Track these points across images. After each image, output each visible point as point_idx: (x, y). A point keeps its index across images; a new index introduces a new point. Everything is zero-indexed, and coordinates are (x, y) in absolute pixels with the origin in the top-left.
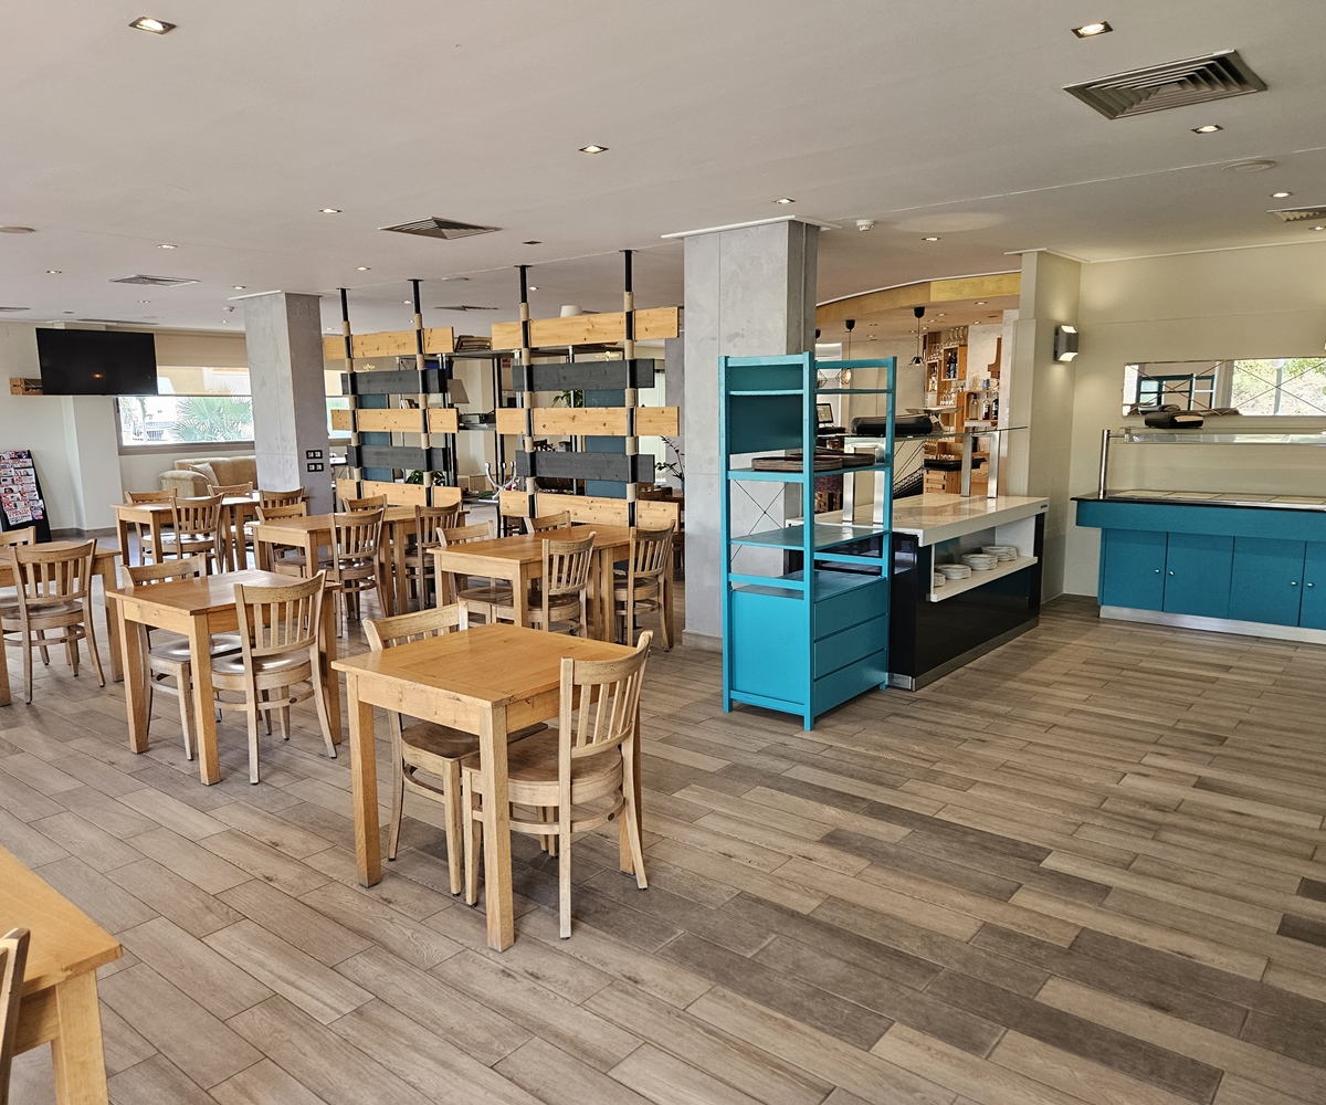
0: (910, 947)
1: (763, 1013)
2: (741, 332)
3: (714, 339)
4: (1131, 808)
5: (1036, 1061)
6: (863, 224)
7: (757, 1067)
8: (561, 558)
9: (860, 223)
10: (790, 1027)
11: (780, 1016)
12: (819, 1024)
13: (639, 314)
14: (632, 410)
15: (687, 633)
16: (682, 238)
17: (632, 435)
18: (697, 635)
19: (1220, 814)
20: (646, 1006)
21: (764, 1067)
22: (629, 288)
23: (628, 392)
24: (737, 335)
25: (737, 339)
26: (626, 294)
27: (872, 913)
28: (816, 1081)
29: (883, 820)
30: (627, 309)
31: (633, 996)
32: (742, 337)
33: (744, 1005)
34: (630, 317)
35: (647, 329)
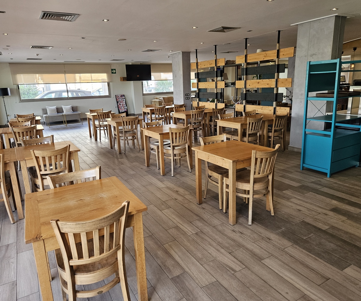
2: (315, 53)
3: (306, 56)
8: (253, 123)
10: (316, 260)
12: (326, 261)
13: (281, 50)
14: (277, 80)
15: (290, 146)
16: (297, 25)
17: (276, 87)
18: (293, 147)
20: (272, 246)
21: (308, 269)
22: (279, 42)
23: (276, 74)
26: (278, 44)
28: (324, 276)
30: (277, 48)
31: (269, 243)
32: (316, 55)
33: (302, 251)
34: (278, 51)
35: (283, 55)
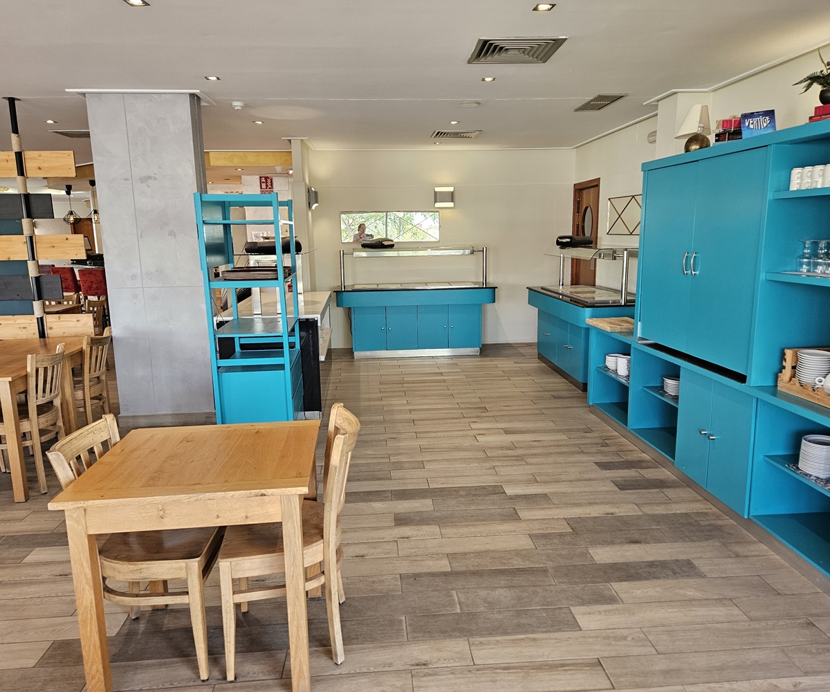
0: (518, 563)
1: (513, 640)
2: (153, 175)
3: (126, 179)
4: (500, 452)
5: (638, 593)
6: (237, 105)
7: (554, 673)
8: (46, 369)
9: (235, 103)
10: (534, 639)
11: (522, 636)
12: (544, 629)
13: (28, 155)
14: (31, 238)
15: (123, 417)
16: (84, 94)
17: (34, 259)
18: (134, 417)
19: (531, 443)
20: (452, 676)
21: (557, 670)
22: (15, 130)
23: (25, 222)
24: (149, 178)
25: (150, 181)
26: (14, 136)
27: (478, 554)
28: (586, 661)
29: (410, 499)
30: (16, 148)
31: (436, 675)
32: (155, 179)
33: (498, 641)
34: (19, 156)
35: (40, 168)
